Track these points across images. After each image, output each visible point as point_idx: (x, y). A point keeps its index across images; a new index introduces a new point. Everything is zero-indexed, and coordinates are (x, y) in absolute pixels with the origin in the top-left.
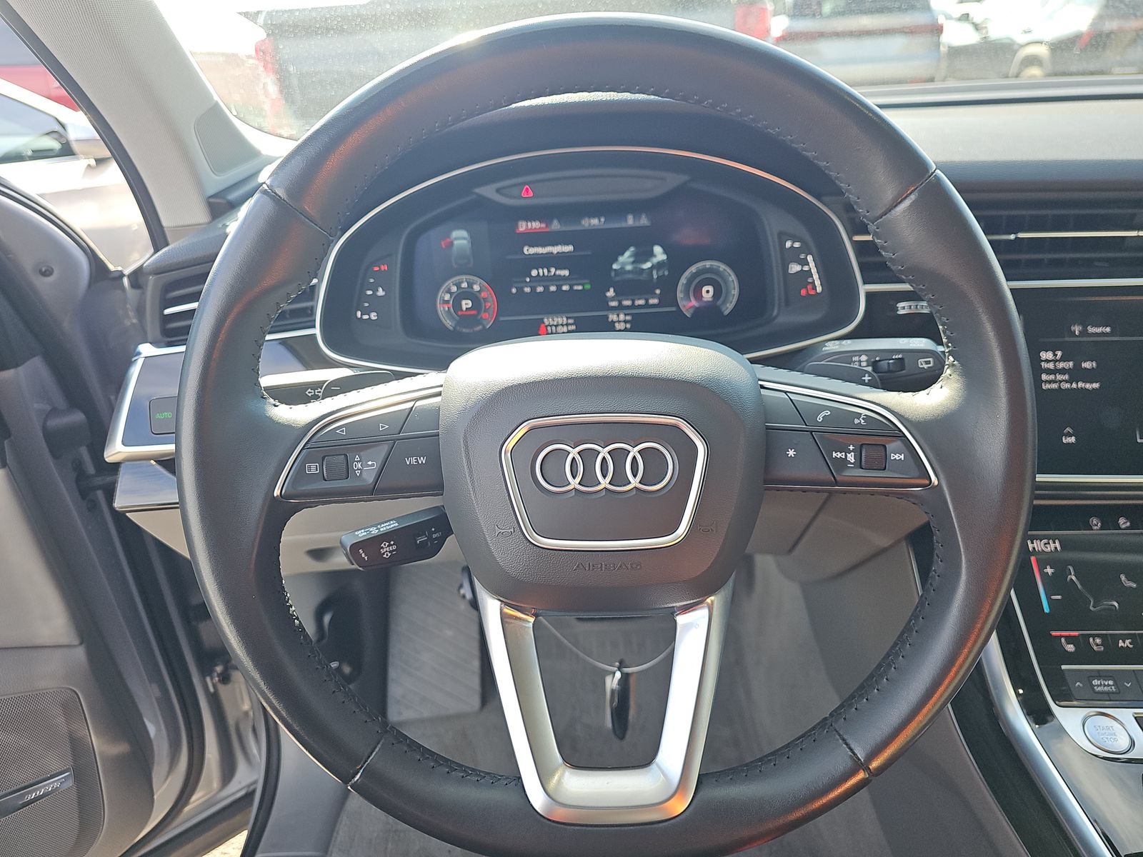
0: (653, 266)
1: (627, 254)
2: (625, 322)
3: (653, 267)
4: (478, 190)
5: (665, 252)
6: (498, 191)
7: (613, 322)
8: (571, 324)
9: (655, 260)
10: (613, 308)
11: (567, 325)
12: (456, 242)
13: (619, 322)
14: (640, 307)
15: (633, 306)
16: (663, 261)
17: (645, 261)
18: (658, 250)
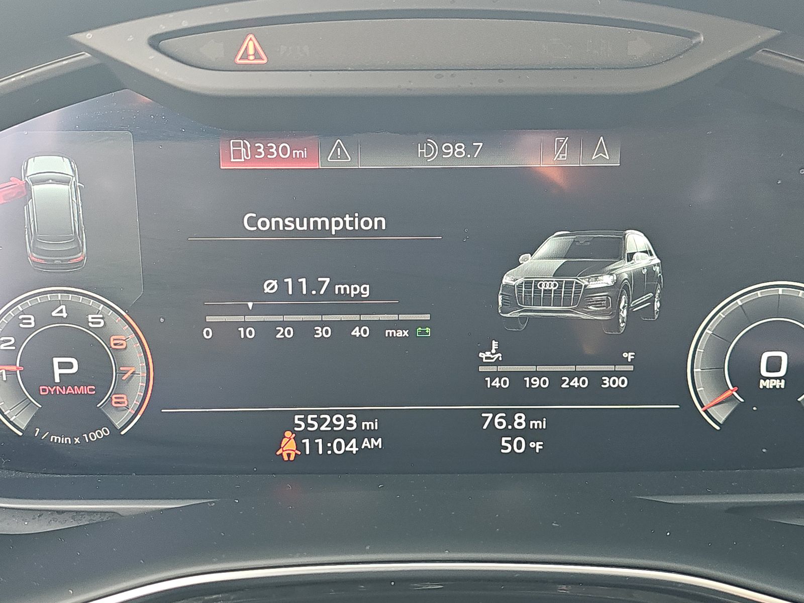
0: (616, 283)
1: (549, 246)
2: (529, 434)
3: (619, 287)
4: (87, 38)
5: (658, 246)
6: (155, 42)
7: (495, 434)
8: (371, 434)
9: (624, 269)
10: (498, 396)
11: (360, 435)
12: (36, 188)
13: (514, 433)
14: (575, 395)
15: (555, 392)
16: (650, 269)
17: (598, 270)
18: (636, 241)
